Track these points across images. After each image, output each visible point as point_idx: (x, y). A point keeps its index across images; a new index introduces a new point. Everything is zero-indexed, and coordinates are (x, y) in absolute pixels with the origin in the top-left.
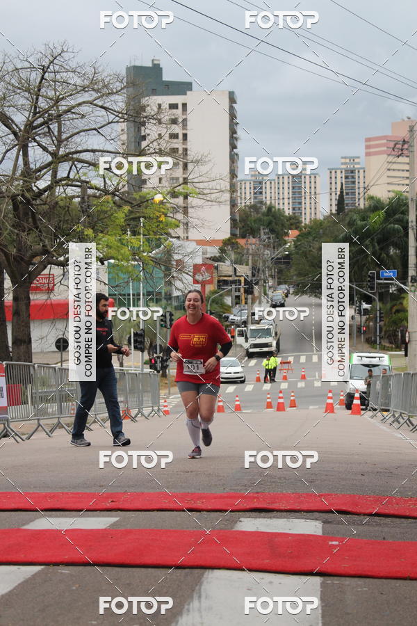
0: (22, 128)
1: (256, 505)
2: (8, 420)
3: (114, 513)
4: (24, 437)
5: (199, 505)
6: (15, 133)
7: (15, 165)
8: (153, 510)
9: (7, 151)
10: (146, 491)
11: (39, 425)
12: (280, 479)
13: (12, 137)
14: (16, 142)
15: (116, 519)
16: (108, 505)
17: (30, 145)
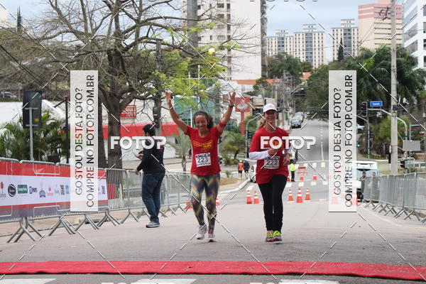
0: (114, 2)
1: (291, 270)
2: (107, 210)
3: (191, 276)
4: (119, 221)
5: (250, 270)
6: (109, 6)
7: (110, 28)
8: (219, 274)
9: (104, 18)
10: (212, 260)
11: (130, 213)
12: (305, 251)
13: (107, 8)
14: (110, 12)
15: (193, 280)
16: (187, 270)
17: (120, 14)
